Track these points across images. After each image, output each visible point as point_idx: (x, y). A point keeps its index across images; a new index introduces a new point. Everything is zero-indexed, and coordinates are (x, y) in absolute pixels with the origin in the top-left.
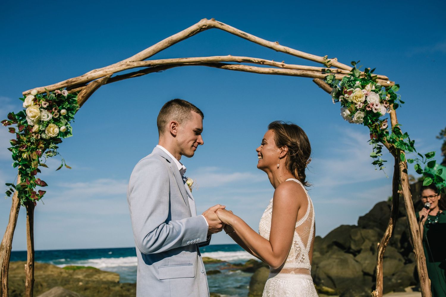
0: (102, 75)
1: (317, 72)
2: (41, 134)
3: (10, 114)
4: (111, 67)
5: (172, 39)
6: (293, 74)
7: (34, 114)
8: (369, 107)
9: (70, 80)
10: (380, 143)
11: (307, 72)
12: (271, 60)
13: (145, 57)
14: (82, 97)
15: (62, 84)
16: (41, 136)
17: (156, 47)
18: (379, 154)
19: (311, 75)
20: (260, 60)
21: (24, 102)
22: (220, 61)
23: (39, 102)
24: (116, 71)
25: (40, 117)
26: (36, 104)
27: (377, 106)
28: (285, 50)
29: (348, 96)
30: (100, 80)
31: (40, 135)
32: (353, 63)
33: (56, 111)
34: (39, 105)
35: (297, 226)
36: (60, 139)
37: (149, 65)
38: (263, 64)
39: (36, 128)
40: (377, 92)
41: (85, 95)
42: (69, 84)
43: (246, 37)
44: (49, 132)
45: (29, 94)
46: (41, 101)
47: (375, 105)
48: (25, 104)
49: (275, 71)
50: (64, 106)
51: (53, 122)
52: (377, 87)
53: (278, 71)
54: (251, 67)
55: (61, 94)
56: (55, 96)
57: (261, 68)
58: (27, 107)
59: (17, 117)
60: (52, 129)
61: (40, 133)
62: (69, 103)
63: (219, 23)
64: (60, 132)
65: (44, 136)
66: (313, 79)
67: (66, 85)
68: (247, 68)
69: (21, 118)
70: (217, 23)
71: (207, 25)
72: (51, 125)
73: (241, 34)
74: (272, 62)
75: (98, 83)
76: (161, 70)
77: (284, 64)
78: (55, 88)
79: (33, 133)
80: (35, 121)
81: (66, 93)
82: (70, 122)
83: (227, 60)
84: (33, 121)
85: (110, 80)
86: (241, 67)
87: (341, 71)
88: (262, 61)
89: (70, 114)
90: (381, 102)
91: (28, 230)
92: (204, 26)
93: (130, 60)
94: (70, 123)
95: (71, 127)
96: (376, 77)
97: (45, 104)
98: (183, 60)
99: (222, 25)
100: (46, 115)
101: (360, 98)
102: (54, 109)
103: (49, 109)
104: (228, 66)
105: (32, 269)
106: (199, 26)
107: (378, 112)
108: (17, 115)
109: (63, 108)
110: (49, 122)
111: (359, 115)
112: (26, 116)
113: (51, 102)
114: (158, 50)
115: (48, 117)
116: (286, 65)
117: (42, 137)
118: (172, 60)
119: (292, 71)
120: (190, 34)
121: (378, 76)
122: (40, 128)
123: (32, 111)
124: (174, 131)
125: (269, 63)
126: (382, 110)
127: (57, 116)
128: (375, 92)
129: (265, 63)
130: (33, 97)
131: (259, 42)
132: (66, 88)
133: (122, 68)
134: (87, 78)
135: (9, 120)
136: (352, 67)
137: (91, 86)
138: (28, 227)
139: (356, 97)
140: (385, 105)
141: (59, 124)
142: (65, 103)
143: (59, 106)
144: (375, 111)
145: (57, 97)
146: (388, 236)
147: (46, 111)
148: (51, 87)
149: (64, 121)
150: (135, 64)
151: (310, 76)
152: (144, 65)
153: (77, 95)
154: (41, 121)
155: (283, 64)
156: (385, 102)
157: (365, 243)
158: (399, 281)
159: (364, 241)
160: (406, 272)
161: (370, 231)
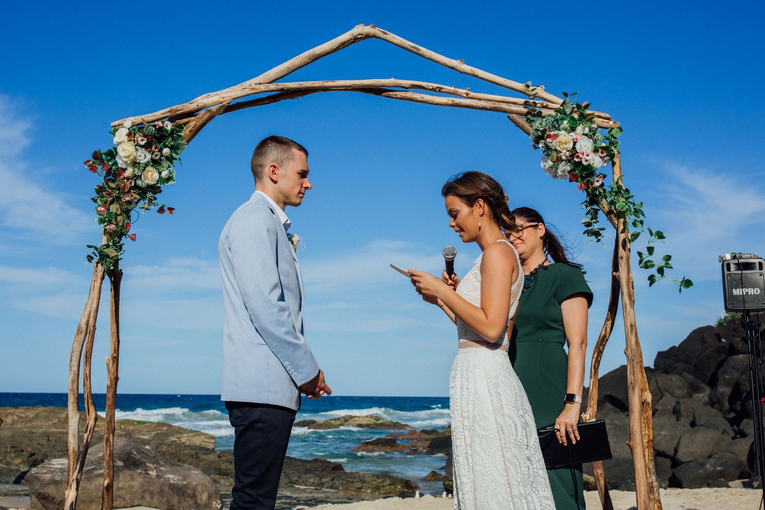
0: (217, 101)
1: (514, 105)
2: (135, 180)
3: (95, 153)
4: (230, 90)
5: (314, 52)
6: (481, 106)
7: (128, 154)
8: (578, 157)
9: (175, 107)
10: (595, 207)
11: (500, 104)
12: (451, 86)
13: (275, 78)
14: (190, 131)
15: (163, 114)
16: (135, 183)
17: (292, 64)
19: (506, 109)
20: (435, 85)
21: (115, 136)
22: (380, 86)
23: (134, 137)
24: (237, 96)
25: (135, 158)
26: (130, 141)
27: (588, 155)
28: (473, 72)
29: (551, 141)
30: (214, 108)
31: (133, 182)
32: (566, 95)
33: (157, 150)
34: (134, 141)
36: (159, 187)
37: (282, 90)
38: (440, 91)
39: (129, 172)
40: (590, 137)
41: (194, 129)
42: (173, 114)
43: (418, 52)
44: (146, 178)
45: (121, 125)
46: (136, 136)
47: (585, 155)
48: (116, 139)
49: (455, 102)
50: (167, 144)
51: (152, 164)
52: (592, 129)
53: (460, 102)
54: (423, 95)
55: (163, 127)
56: (155, 130)
57: (436, 97)
58: (119, 144)
59: (104, 157)
60: (150, 174)
61: (134, 178)
62: (173, 140)
63: (380, 31)
64: (160, 178)
65: (139, 183)
66: (508, 114)
67: (169, 114)
68: (418, 96)
69: (109, 158)
70: (377, 31)
71: (364, 34)
72: (149, 168)
73: (412, 47)
74: (452, 89)
75: (212, 112)
76: (298, 96)
77: (469, 92)
78: (154, 118)
79: (124, 178)
80: (128, 162)
81: (169, 126)
82: (174, 164)
83: (389, 85)
84: (126, 162)
85: (229, 108)
86: (409, 94)
87: (548, 105)
88: (438, 88)
89: (174, 155)
90: (596, 151)
91: (112, 311)
92: (359, 34)
93: (256, 82)
94: (174, 166)
95: (174, 171)
96: (592, 116)
97: (142, 141)
98: (328, 83)
99: (385, 33)
100: (143, 156)
101: (566, 145)
102: (154, 147)
103: (147, 147)
104: (390, 93)
105: (116, 363)
106: (352, 35)
107: (589, 165)
108: (104, 154)
109: (166, 146)
110: (146, 165)
111: (564, 167)
112: (116, 156)
113: (150, 137)
114: (295, 67)
115: (145, 157)
116: (472, 94)
117: (137, 184)
118: (313, 84)
119: (479, 103)
120: (340, 46)
121: (597, 113)
122: (136, 173)
123: (126, 150)
124: (275, 176)
125: (449, 91)
126: (596, 161)
127: (158, 158)
128: (589, 137)
129: (442, 90)
130: (127, 131)
131: (437, 60)
132: (168, 119)
133: (244, 93)
134: (198, 105)
135: (94, 160)
136: (563, 99)
137: (202, 117)
138: (112, 306)
139: (560, 142)
140: (600, 154)
141: (159, 167)
142: (168, 139)
143: (160, 143)
144: (585, 163)
145: (157, 132)
147: (143, 149)
148: (149, 117)
149: (165, 164)
150: (263, 88)
151: (503, 110)
152: (276, 89)
153: (183, 128)
154: (136, 163)
155: (467, 91)
156: (600, 151)
157: (664, 399)
158: (718, 468)
159: (663, 395)
160: (733, 453)
161: (674, 379)
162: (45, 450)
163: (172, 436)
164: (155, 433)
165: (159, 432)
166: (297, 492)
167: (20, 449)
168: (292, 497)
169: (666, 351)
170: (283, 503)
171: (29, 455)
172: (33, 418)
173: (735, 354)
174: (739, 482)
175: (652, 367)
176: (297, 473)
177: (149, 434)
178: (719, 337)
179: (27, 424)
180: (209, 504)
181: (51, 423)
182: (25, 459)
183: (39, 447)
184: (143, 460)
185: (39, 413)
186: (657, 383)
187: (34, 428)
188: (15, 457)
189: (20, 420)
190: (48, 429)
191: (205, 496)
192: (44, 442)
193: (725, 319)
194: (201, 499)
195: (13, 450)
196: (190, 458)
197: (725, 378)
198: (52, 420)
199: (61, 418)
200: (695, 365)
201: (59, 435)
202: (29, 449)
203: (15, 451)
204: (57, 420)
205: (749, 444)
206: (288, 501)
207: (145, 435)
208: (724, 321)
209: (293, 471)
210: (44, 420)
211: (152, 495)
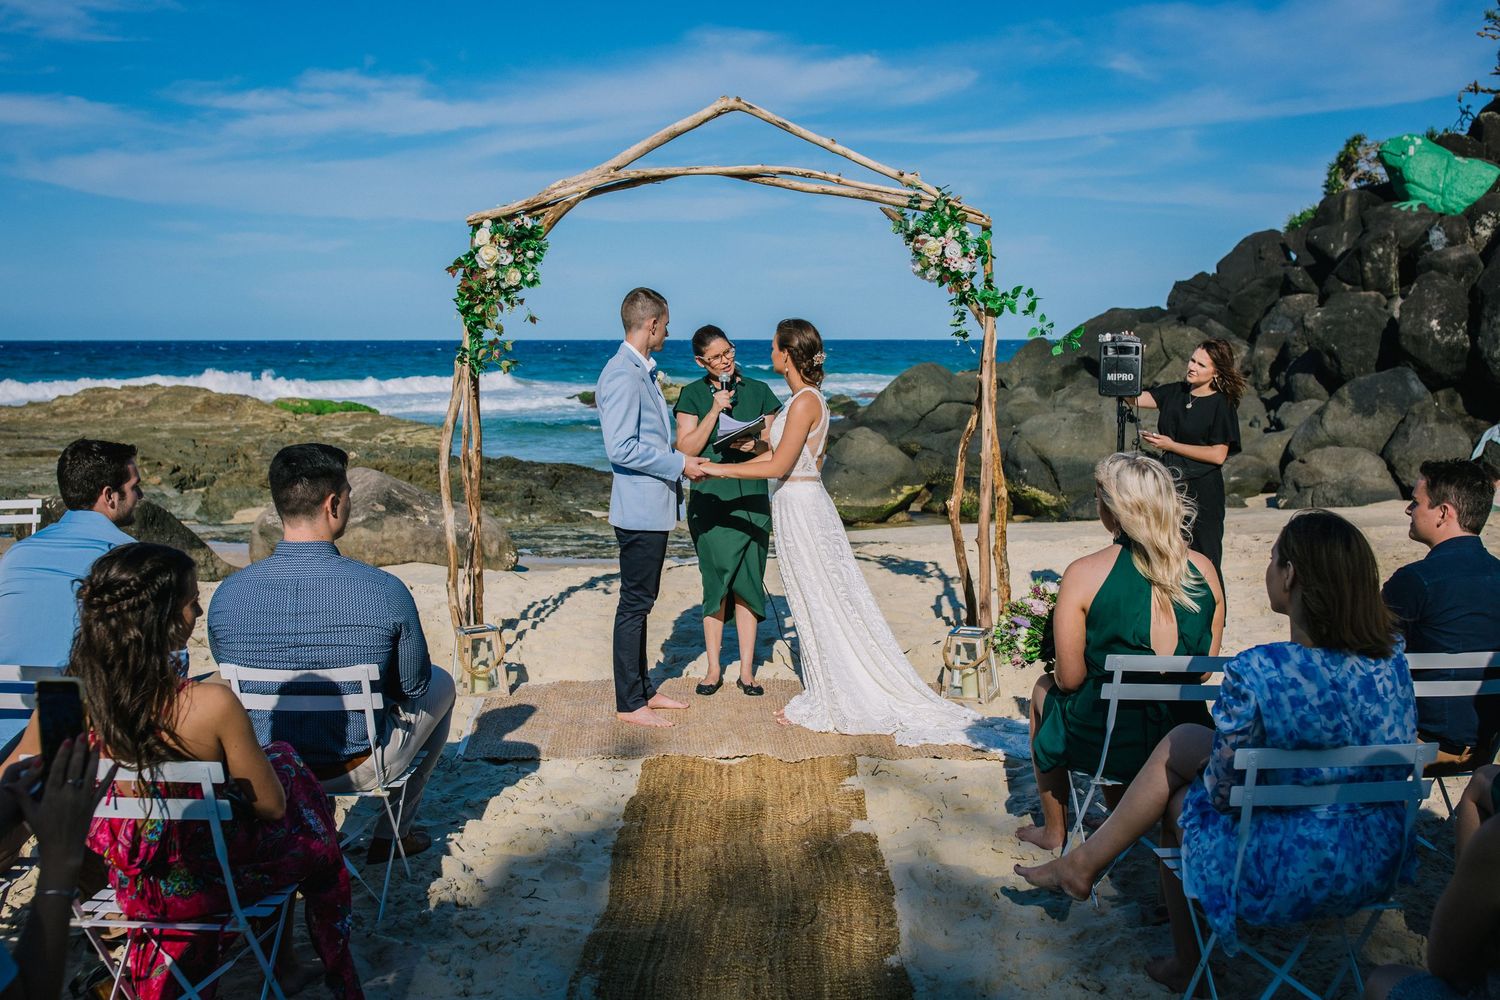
0: (575, 191)
1: (886, 195)
2: (498, 281)
7: (490, 256)
8: (946, 263)
9: (531, 199)
10: (964, 307)
11: (872, 194)
12: (822, 171)
13: (633, 159)
14: (549, 225)
16: (498, 284)
18: (961, 323)
21: (476, 238)
23: (496, 240)
25: (497, 259)
26: (491, 243)
27: (956, 261)
28: (845, 154)
29: (920, 246)
30: (573, 200)
31: (496, 283)
33: (520, 252)
34: (497, 244)
35: (809, 437)
36: (524, 288)
39: (491, 274)
41: (552, 221)
42: (529, 207)
43: (787, 130)
44: (509, 280)
47: (953, 260)
48: (478, 242)
49: (823, 189)
50: (530, 245)
51: (515, 266)
52: (962, 233)
53: (829, 189)
54: (792, 182)
55: (522, 224)
58: (480, 246)
60: (513, 275)
61: (497, 279)
62: (535, 239)
64: (524, 278)
65: (501, 283)
67: (526, 207)
70: (743, 105)
71: (728, 108)
72: (512, 270)
73: (781, 123)
74: (823, 174)
77: (840, 179)
78: (510, 212)
79: (486, 279)
80: (490, 264)
81: (528, 221)
84: (487, 264)
86: (777, 181)
88: (808, 172)
90: (964, 256)
92: (723, 109)
95: (540, 274)
97: (505, 243)
100: (506, 258)
101: (936, 250)
102: (517, 249)
103: (510, 248)
106: (715, 110)
107: (957, 270)
108: (465, 256)
109: (530, 249)
110: (509, 266)
111: (933, 272)
112: (477, 257)
113: (511, 237)
115: (508, 259)
119: (851, 191)
122: (498, 274)
123: (488, 252)
125: (819, 177)
126: (964, 266)
127: (521, 259)
128: (958, 241)
131: (807, 137)
132: (525, 213)
133: (603, 181)
134: (554, 195)
139: (929, 247)
140: (969, 259)
141: (522, 269)
142: (530, 239)
143: (522, 243)
144: (953, 268)
145: (517, 228)
146: (970, 429)
147: (506, 251)
148: (505, 210)
149: (529, 265)
150: (623, 175)
154: (498, 264)
156: (969, 256)
157: (1170, 366)
158: (1232, 479)
159: (1169, 360)
160: (1258, 456)
161: (1189, 334)
162: (193, 462)
163: (382, 431)
164: (354, 426)
165: (360, 425)
166: (602, 527)
167: (157, 461)
168: (596, 536)
169: (1189, 281)
170: (587, 545)
171: (171, 471)
172: (149, 405)
173: (1291, 294)
174: (1263, 498)
175: (1165, 308)
176: (590, 491)
177: (345, 429)
178: (1286, 250)
179: (141, 414)
180: (501, 556)
181: (180, 412)
182: (167, 476)
183: (181, 456)
184: (408, 501)
185: (158, 397)
186: (1162, 341)
187: (156, 422)
188: (151, 473)
189: (129, 408)
190: (179, 423)
191: (495, 547)
192: (189, 448)
193: (1300, 218)
194: (490, 551)
195: (145, 463)
196: (428, 474)
197: (1269, 333)
198: (180, 408)
199: (195, 404)
200: (1230, 307)
201: (198, 433)
202: (170, 462)
203: (149, 464)
204: (190, 407)
205: (1285, 441)
206: (592, 542)
207: (338, 430)
208: (1298, 221)
209: (584, 489)
210: (168, 409)
211: (427, 547)
